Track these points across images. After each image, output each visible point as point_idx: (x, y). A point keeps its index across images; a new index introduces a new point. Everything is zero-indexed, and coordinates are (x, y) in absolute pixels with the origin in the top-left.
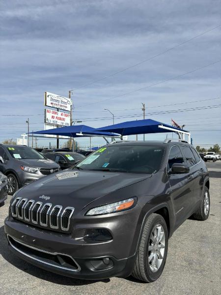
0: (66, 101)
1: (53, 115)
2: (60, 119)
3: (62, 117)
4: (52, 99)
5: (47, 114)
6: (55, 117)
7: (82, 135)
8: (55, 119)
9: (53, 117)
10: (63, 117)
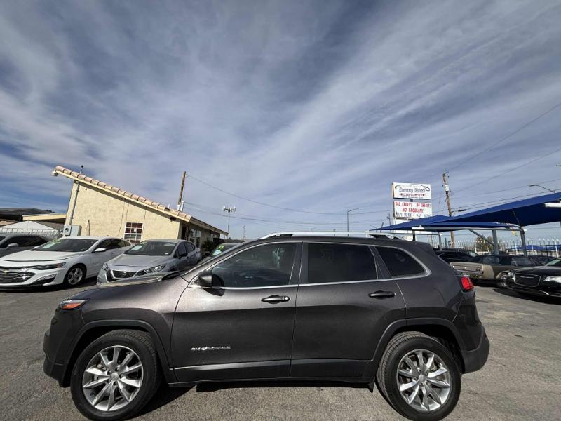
0: (423, 188)
1: (405, 207)
2: (415, 211)
3: (418, 208)
4: (401, 189)
5: (396, 206)
6: (408, 210)
7: (423, 228)
8: (407, 212)
9: (404, 210)
10: (420, 208)
